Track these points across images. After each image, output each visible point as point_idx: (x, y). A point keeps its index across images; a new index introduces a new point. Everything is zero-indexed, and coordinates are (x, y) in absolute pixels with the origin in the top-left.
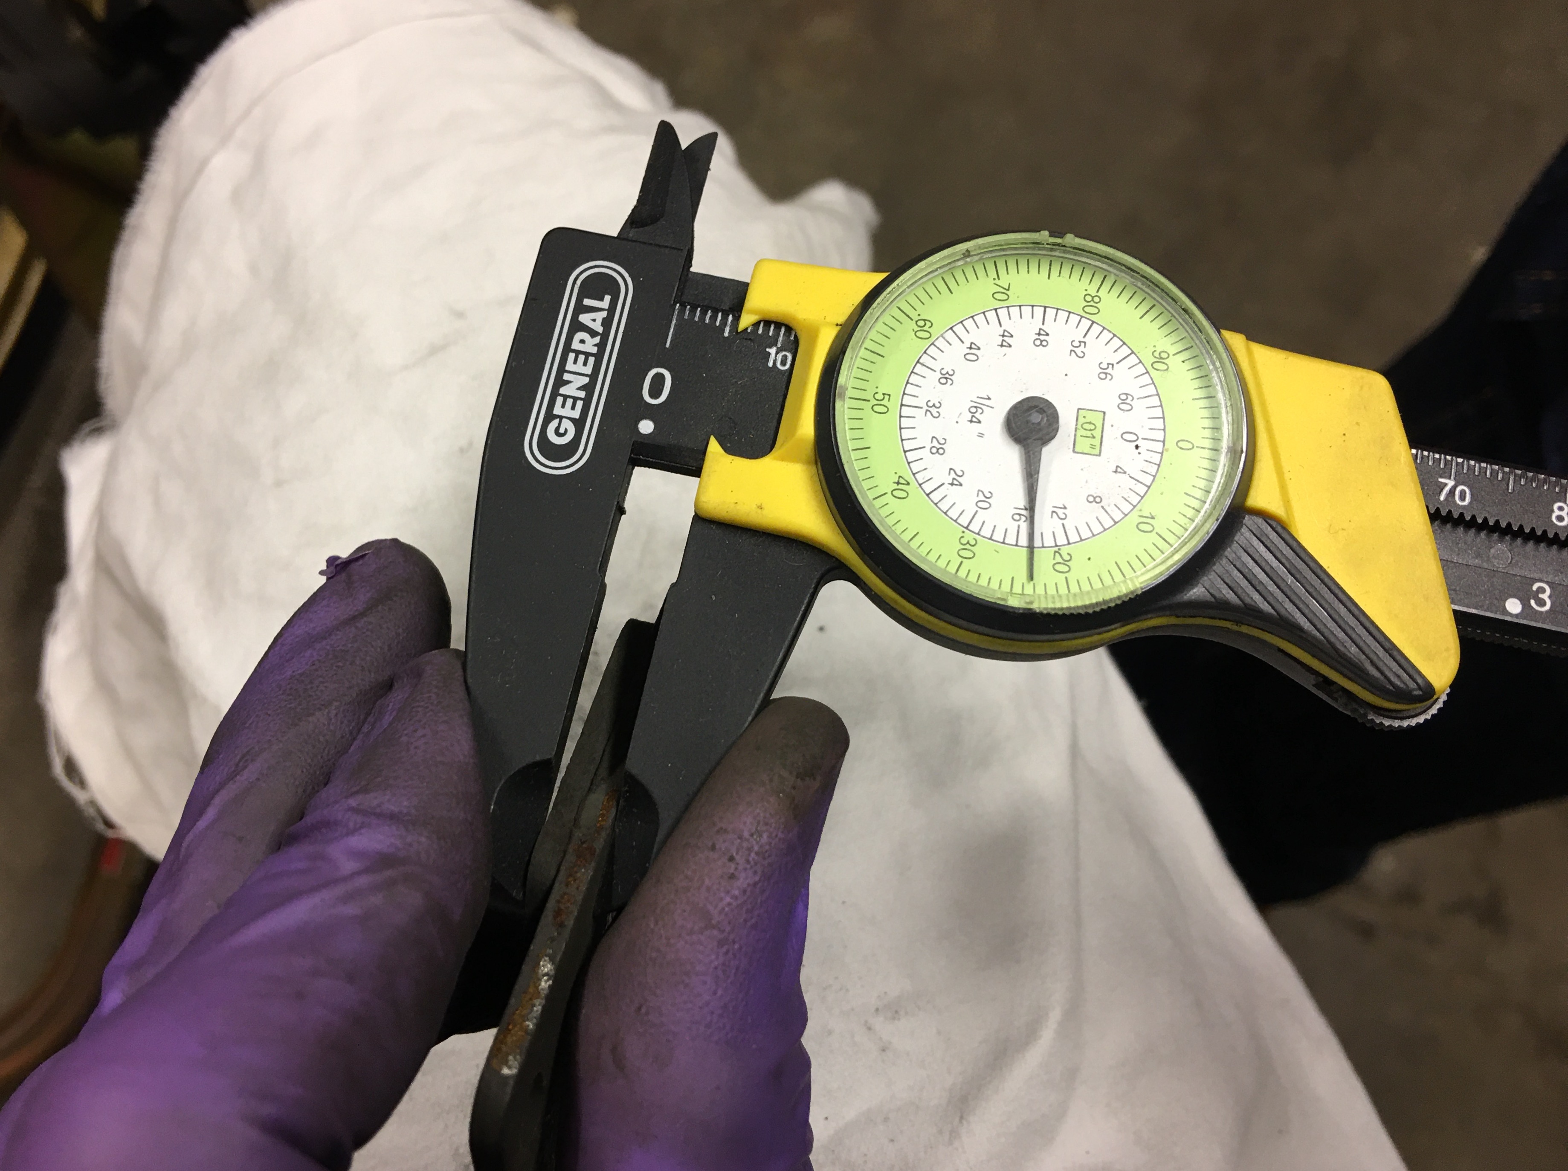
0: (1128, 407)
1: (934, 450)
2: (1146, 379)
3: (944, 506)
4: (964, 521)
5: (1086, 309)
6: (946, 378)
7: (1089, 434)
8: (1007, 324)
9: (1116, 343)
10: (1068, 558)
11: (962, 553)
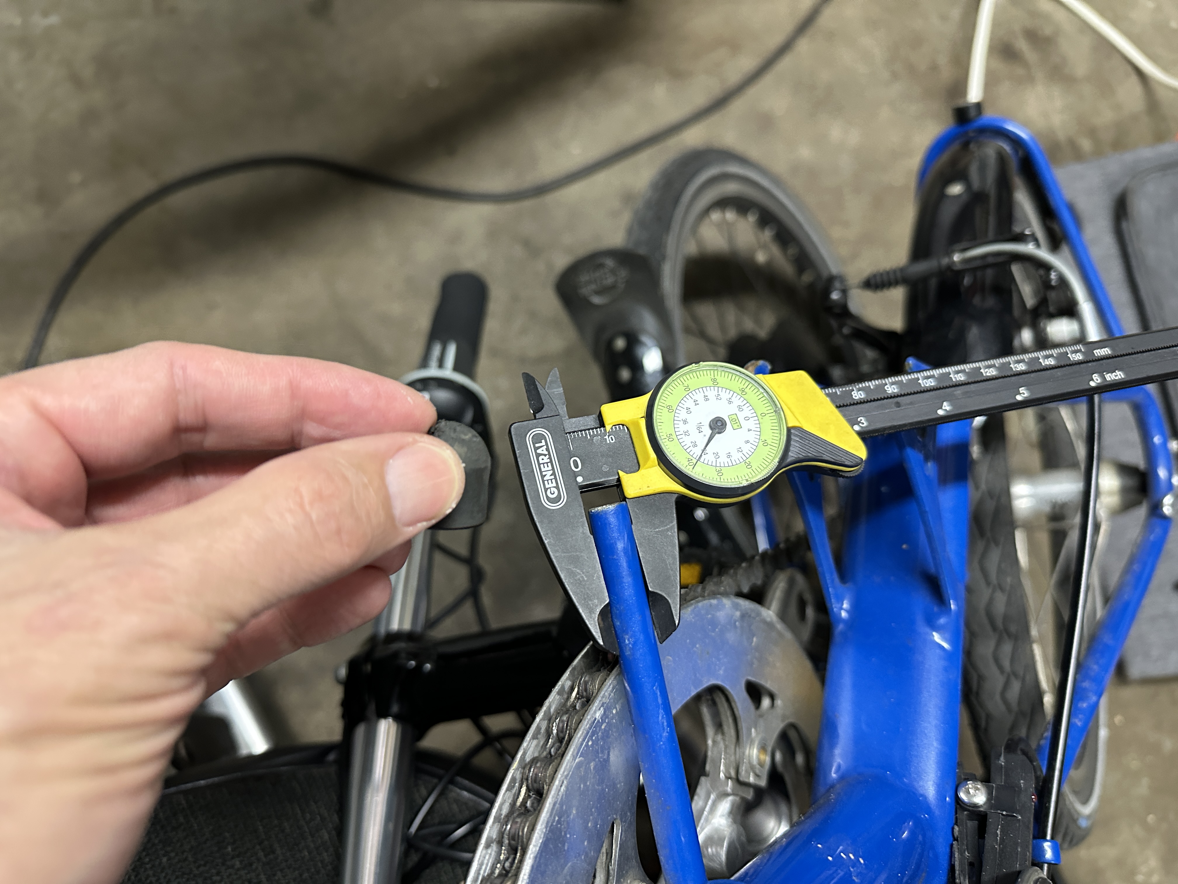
0: (742, 410)
1: (694, 446)
2: (742, 399)
3: (706, 462)
4: (714, 464)
5: (715, 384)
6: (685, 422)
7: (735, 422)
8: (694, 398)
9: (728, 391)
10: (749, 463)
11: (719, 474)
